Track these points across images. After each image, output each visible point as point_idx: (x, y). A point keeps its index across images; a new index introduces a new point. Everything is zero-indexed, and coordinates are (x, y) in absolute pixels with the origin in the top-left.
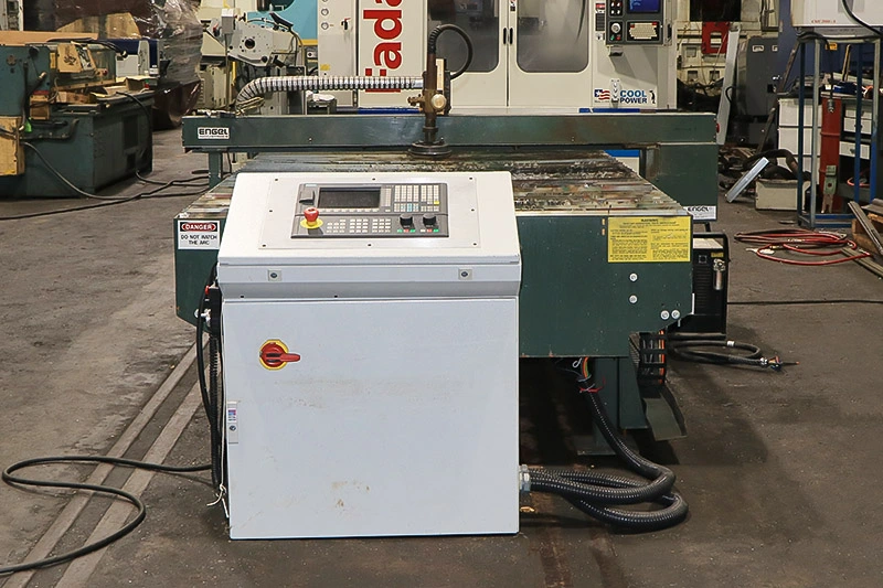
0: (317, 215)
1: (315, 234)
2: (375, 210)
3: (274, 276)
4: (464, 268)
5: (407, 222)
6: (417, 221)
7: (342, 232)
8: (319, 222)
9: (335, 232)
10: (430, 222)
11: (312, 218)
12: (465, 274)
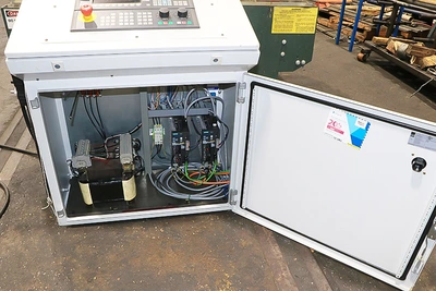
0: (92, 10)
1: (91, 27)
2: (138, 4)
3: (57, 67)
4: (216, 55)
5: (164, 15)
6: (173, 14)
7: (113, 25)
8: (94, 16)
9: (108, 26)
10: (182, 15)
11: (87, 13)
12: (216, 60)
